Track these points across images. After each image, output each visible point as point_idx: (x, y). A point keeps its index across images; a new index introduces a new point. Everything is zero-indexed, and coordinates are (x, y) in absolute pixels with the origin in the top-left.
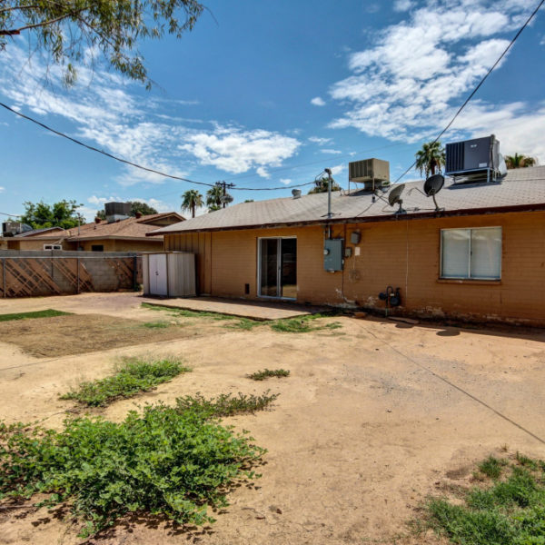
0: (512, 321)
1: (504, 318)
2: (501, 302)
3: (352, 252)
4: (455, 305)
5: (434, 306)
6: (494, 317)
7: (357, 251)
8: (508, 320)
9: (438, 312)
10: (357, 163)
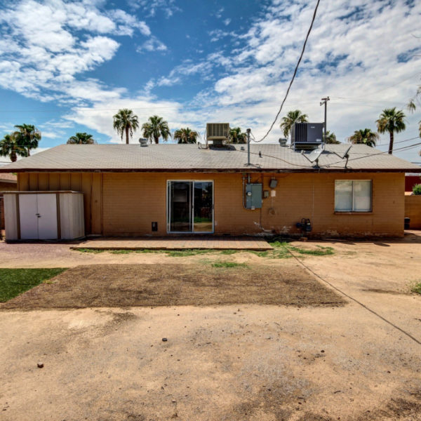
0: (378, 235)
1: (374, 234)
2: (373, 224)
3: (270, 194)
4: (346, 228)
5: (332, 229)
6: (369, 233)
7: (273, 193)
8: (376, 235)
9: (334, 233)
10: (214, 125)
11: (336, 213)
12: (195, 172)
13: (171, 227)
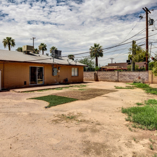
5: (71, 81)
7: (59, 71)
11: (72, 76)
12: (42, 64)
13: (31, 83)
